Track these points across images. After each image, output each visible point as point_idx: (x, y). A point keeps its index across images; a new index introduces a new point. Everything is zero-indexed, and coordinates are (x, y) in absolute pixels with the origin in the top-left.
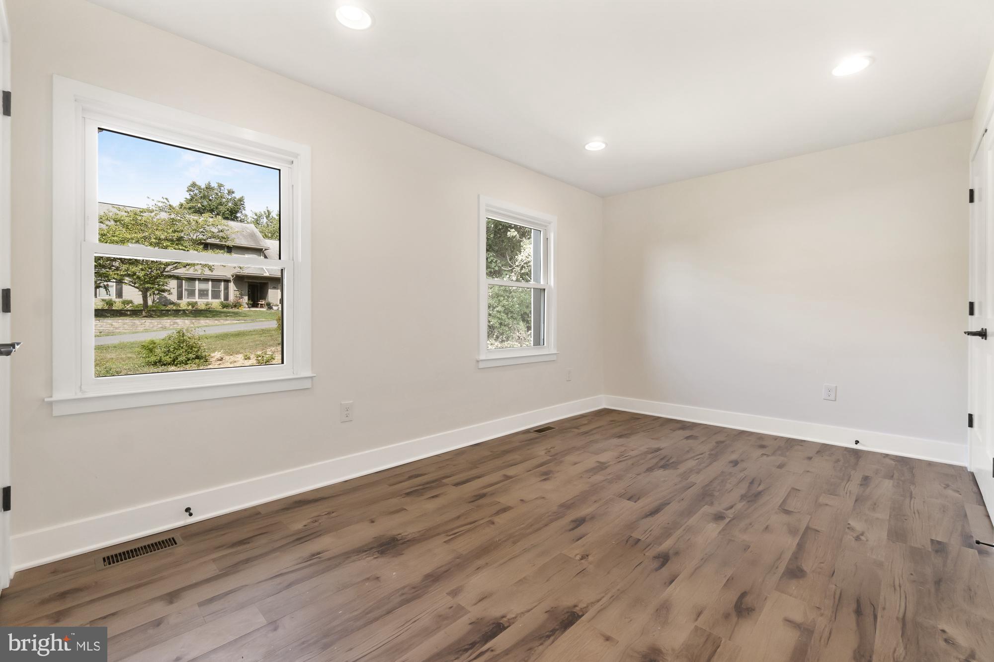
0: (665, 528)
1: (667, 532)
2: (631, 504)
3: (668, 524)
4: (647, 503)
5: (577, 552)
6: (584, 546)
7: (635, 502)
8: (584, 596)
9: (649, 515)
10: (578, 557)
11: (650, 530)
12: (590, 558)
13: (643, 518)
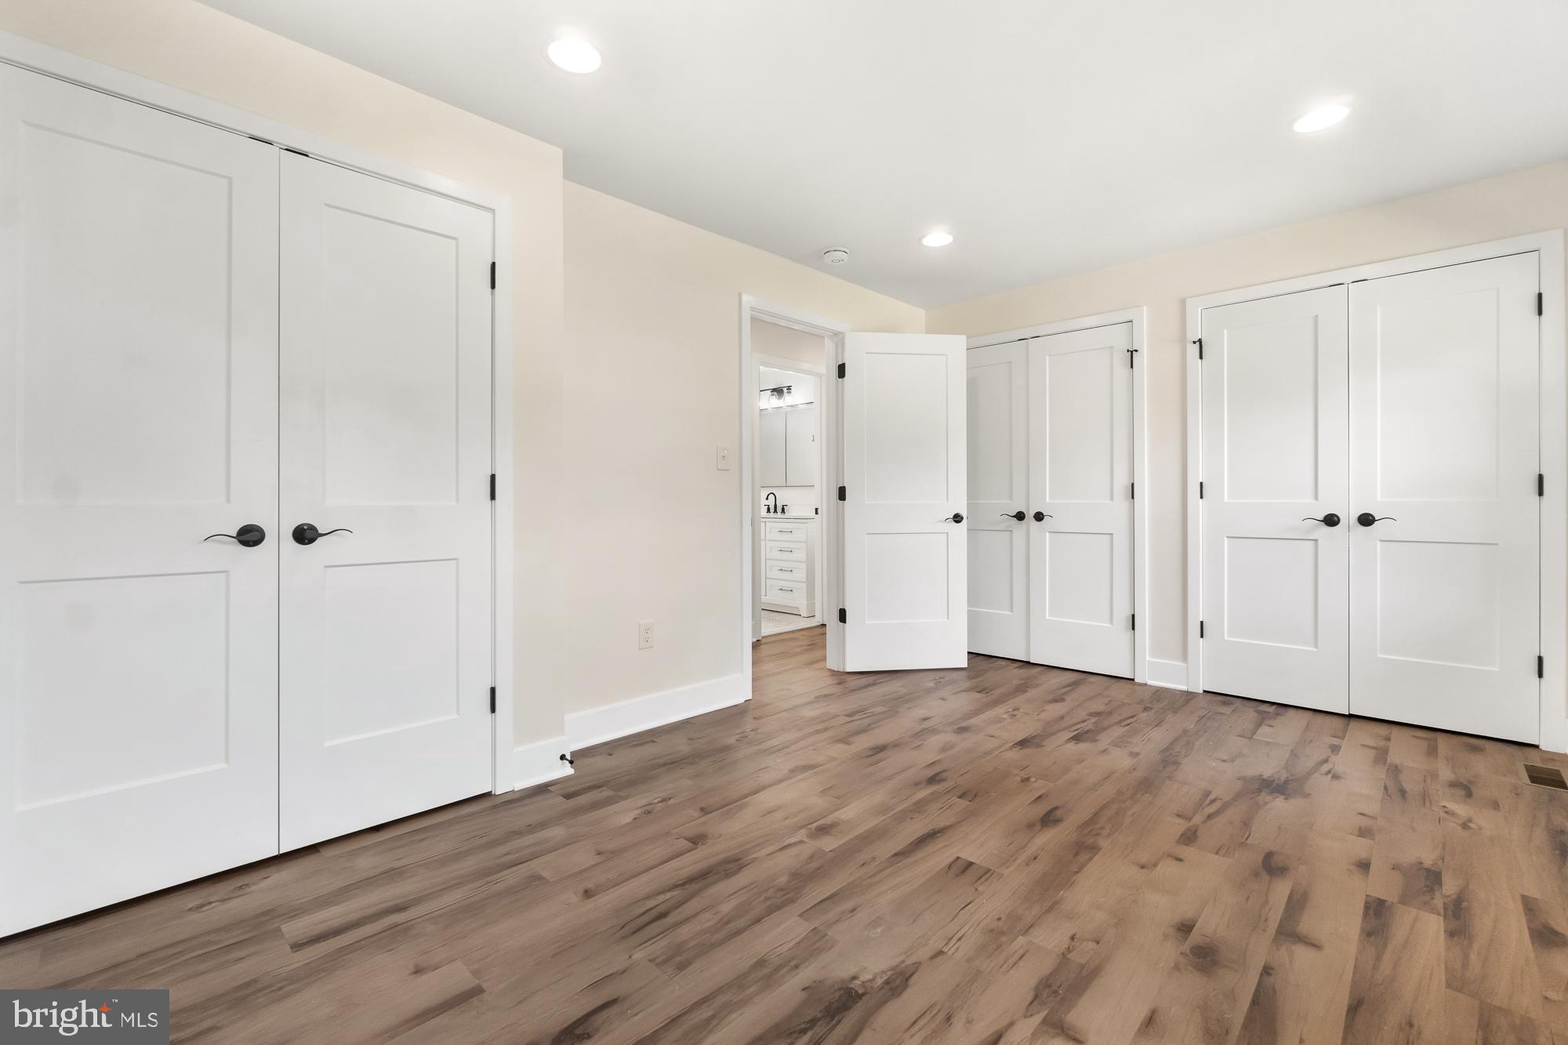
0: (919, 812)
1: (919, 807)
2: (968, 854)
3: (912, 818)
4: (938, 857)
5: (1035, 785)
6: (1031, 791)
7: (958, 858)
8: (1015, 755)
9: (939, 832)
10: (1033, 779)
11: (942, 810)
12: (1019, 779)
13: (950, 826)
